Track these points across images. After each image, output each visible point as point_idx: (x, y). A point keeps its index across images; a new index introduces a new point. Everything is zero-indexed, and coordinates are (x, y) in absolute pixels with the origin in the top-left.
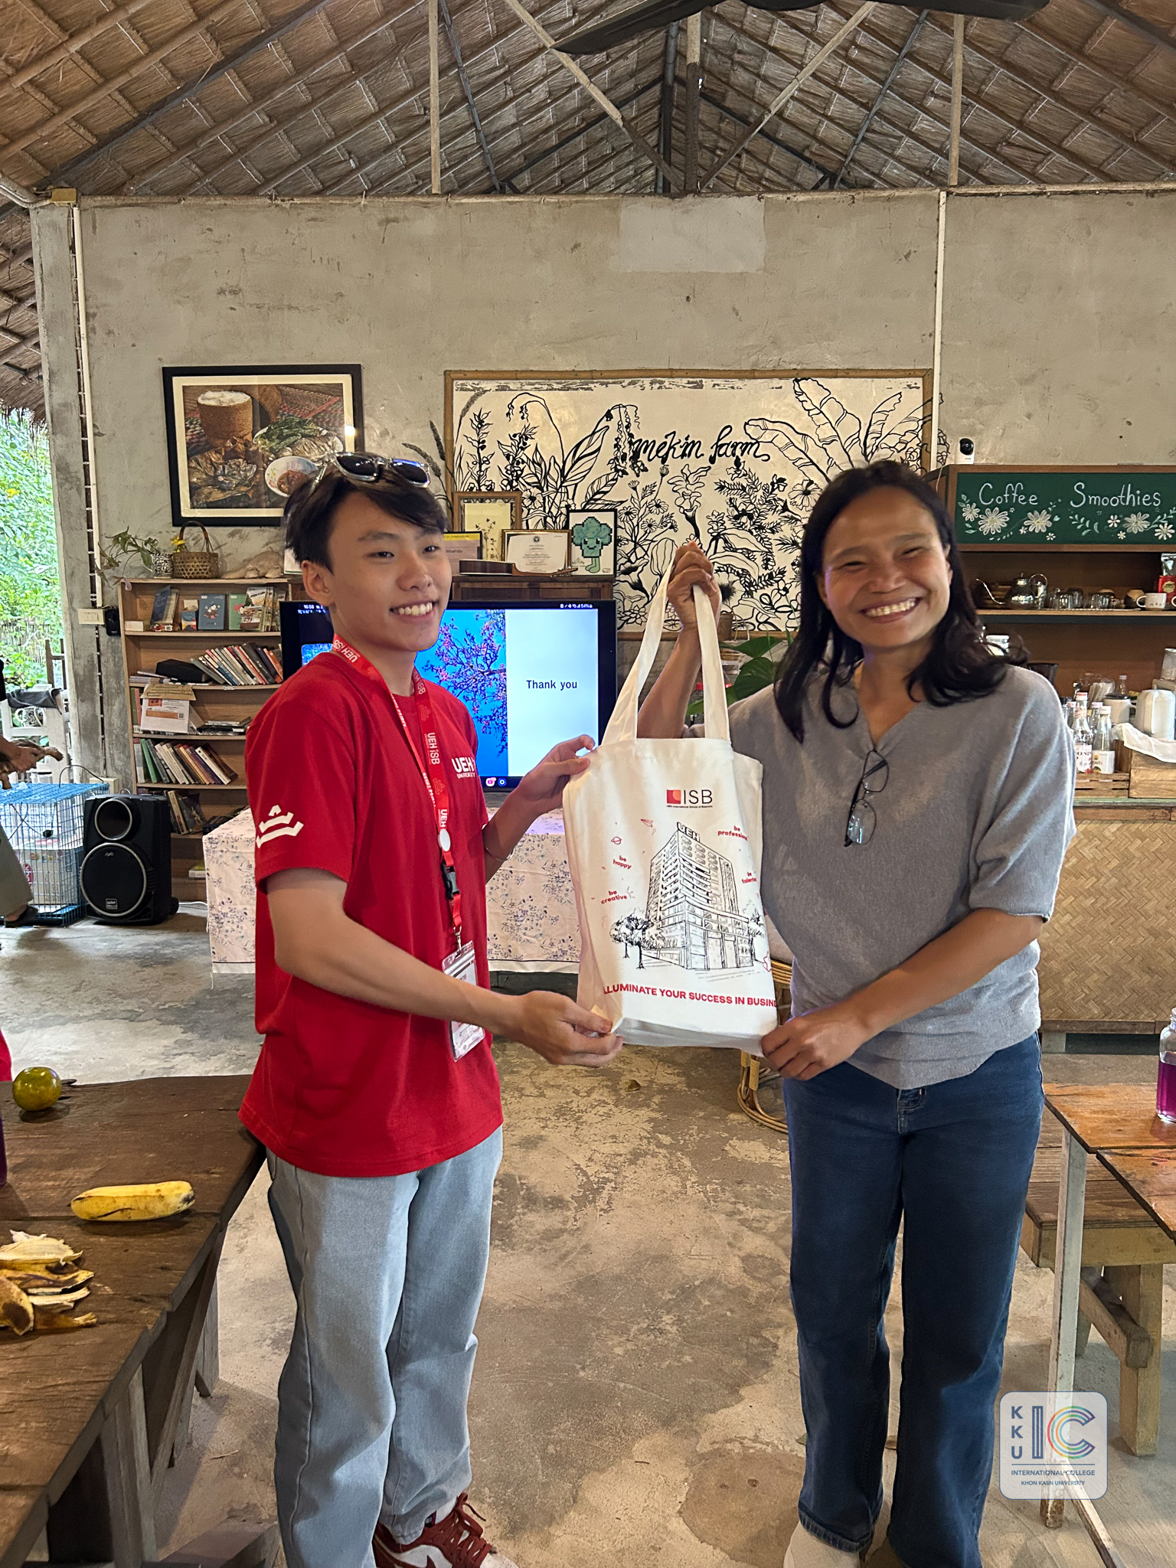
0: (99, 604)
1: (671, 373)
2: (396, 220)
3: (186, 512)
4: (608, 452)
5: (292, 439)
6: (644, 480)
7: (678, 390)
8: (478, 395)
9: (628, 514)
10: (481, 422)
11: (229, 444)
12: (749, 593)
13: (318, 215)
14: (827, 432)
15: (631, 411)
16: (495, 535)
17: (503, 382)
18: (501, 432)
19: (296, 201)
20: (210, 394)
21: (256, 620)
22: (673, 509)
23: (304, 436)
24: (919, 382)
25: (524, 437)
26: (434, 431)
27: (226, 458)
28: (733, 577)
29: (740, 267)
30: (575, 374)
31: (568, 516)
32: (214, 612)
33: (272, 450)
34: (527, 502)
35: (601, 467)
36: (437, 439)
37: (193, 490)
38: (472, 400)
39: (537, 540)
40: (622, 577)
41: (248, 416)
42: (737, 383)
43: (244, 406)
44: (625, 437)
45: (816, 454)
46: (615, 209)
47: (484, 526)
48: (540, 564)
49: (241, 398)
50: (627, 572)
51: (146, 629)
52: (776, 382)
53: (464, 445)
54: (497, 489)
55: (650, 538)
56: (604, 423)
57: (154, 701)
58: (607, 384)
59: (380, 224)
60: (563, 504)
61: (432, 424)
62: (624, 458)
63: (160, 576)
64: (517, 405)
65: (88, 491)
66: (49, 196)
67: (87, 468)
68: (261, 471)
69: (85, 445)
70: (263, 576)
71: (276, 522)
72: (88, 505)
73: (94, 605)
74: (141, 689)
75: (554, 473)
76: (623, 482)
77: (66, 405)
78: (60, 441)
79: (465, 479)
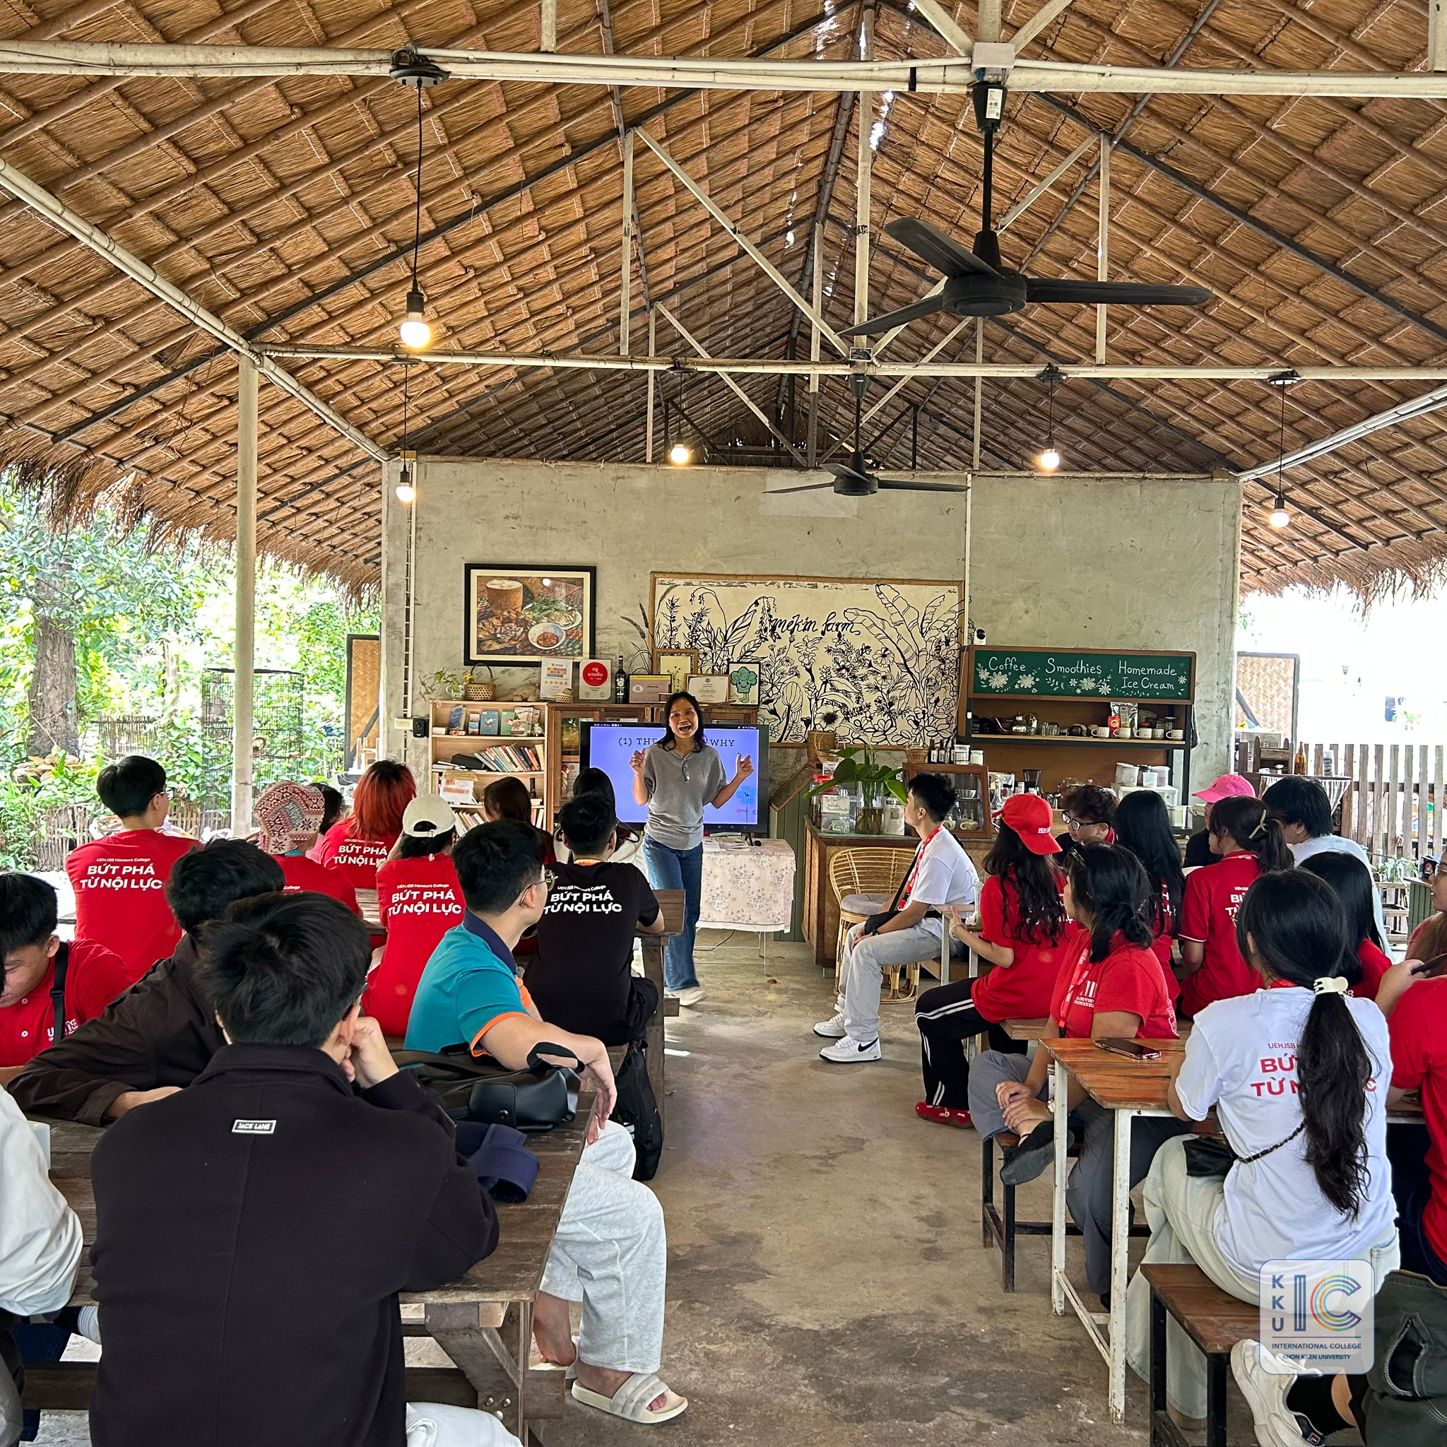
0: (409, 716)
1: (798, 577)
2: (623, 478)
3: (474, 656)
4: (756, 626)
5: (548, 612)
6: (779, 644)
7: (802, 588)
8: (672, 588)
9: (768, 665)
10: (673, 604)
11: (506, 613)
12: (847, 719)
13: (574, 473)
14: (897, 618)
15: (771, 601)
16: (680, 676)
17: (688, 580)
18: (685, 612)
19: (559, 463)
20: (495, 581)
21: (521, 729)
22: (797, 663)
23: (556, 610)
24: (956, 588)
25: (701, 615)
26: (642, 609)
27: (503, 623)
28: (836, 708)
29: (842, 514)
30: (736, 576)
31: (728, 666)
32: (491, 723)
33: (534, 618)
34: (702, 656)
35: (751, 635)
36: (644, 614)
37: (480, 642)
38: (668, 591)
39: (708, 681)
40: (763, 706)
41: (521, 595)
42: (840, 585)
43: (517, 590)
44: (767, 617)
45: (890, 631)
46: (764, 476)
47: (673, 671)
48: (711, 696)
49: (518, 585)
50: (767, 702)
51: (448, 733)
52: (865, 586)
53: (662, 620)
54: (682, 647)
55: (782, 681)
56: (753, 608)
57: (449, 782)
58: (756, 584)
59: (613, 479)
60: (725, 658)
61: (641, 606)
62: (766, 630)
63: (458, 699)
64: (697, 594)
65: (407, 641)
66: (398, 454)
67: (407, 626)
68: (526, 632)
69: (408, 611)
70: (526, 700)
71: (538, 664)
72: (407, 649)
73: (405, 716)
74: (441, 774)
75: (720, 638)
76: (765, 645)
77: (397, 585)
78: (391, 607)
79: (661, 641)
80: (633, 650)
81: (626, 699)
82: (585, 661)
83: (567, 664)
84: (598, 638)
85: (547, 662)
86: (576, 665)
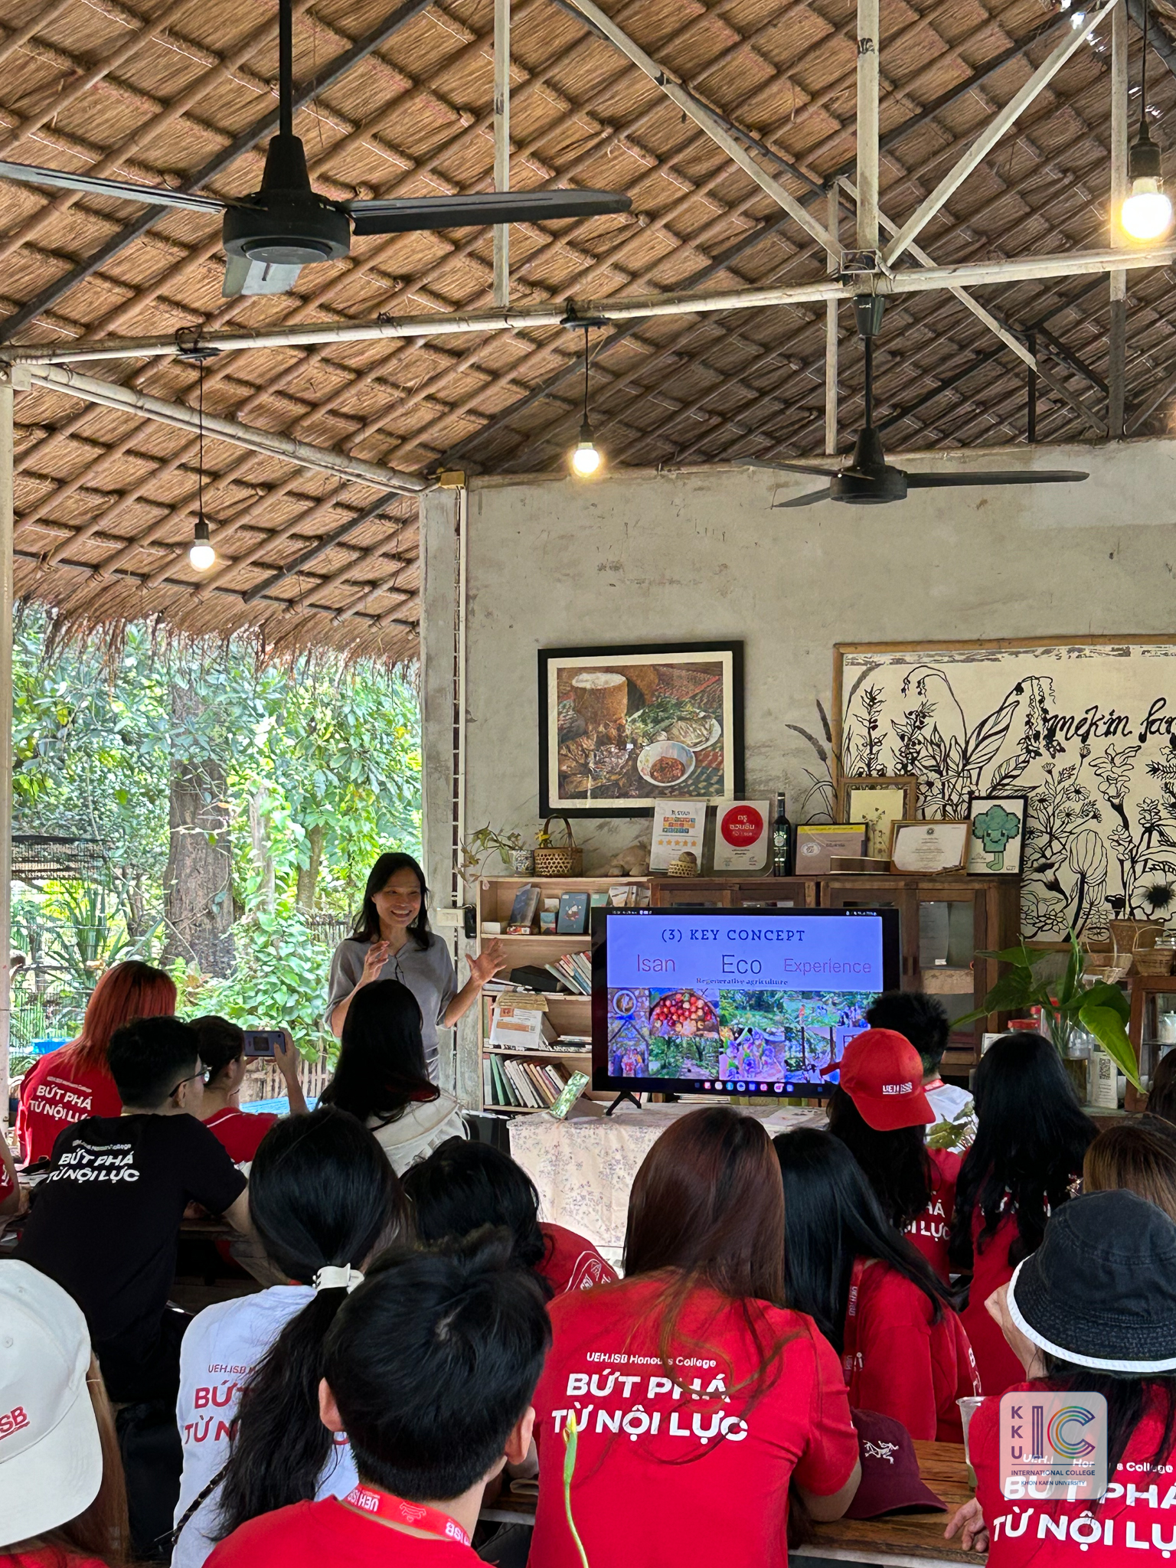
0: (460, 903)
1: (1093, 638)
2: (785, 485)
3: (555, 802)
4: (1018, 730)
5: (667, 723)
6: (1061, 762)
7: (1100, 659)
8: (870, 670)
9: (1042, 801)
10: (873, 699)
11: (601, 728)
13: (706, 484)
15: (1045, 684)
16: (884, 826)
17: (898, 655)
18: (893, 712)
19: (684, 470)
20: (585, 676)
22: (1095, 796)
23: (681, 719)
25: (922, 715)
26: (821, 710)
27: (598, 745)
28: (1172, 877)
29: (1173, 518)
30: (980, 643)
31: (970, 803)
32: (575, 914)
33: (646, 734)
34: (924, 788)
35: (1010, 746)
36: (824, 719)
37: (563, 777)
38: (864, 676)
39: (931, 832)
40: (1036, 876)
41: (623, 698)
42: (1171, 649)
43: (618, 688)
44: (1038, 713)
47: (872, 816)
48: (931, 860)
49: (618, 679)
50: (1042, 869)
51: (504, 932)
53: (855, 728)
54: (890, 773)
55: (1068, 829)
56: (1013, 698)
57: (506, 1012)
58: (1016, 654)
59: (770, 489)
60: (965, 790)
61: (819, 705)
62: (1037, 736)
63: (520, 875)
64: (914, 679)
65: (456, 781)
66: (438, 479)
67: (456, 756)
68: (633, 757)
69: (456, 731)
70: (626, 874)
71: (647, 813)
72: (456, 795)
73: (454, 903)
74: (494, 998)
75: (955, 755)
76: (1036, 764)
77: (441, 690)
78: (433, 727)
79: (854, 763)
80: (807, 782)
81: (789, 868)
82: (725, 803)
83: (695, 809)
84: (751, 763)
85: (664, 808)
86: (711, 812)
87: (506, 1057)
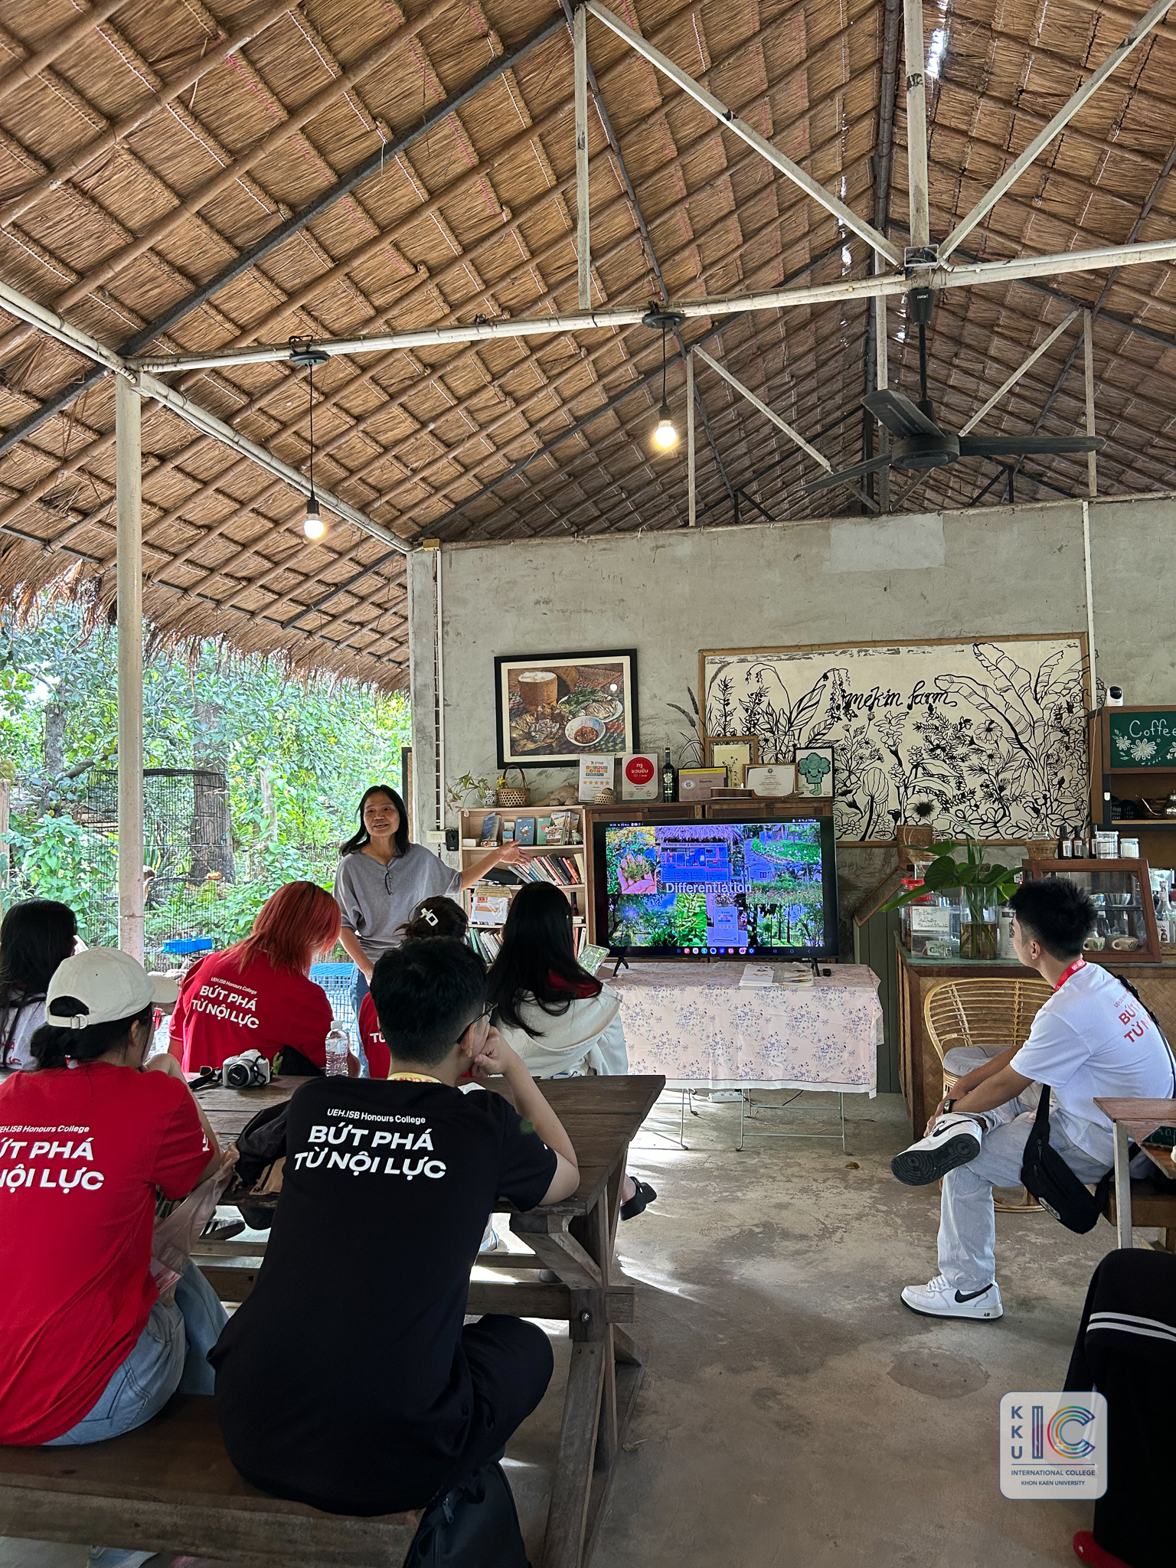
0: (442, 828)
1: (874, 643)
2: (663, 546)
3: (508, 758)
4: (826, 703)
5: (586, 704)
6: (855, 724)
7: (879, 657)
8: (724, 666)
9: (843, 749)
10: (726, 686)
11: (540, 709)
12: (946, 809)
13: (608, 546)
14: (1003, 683)
15: (843, 673)
16: (737, 768)
17: (742, 657)
18: (741, 693)
19: (592, 537)
20: (527, 674)
21: (557, 837)
22: (879, 745)
23: (594, 701)
24: (1077, 642)
25: (759, 695)
26: (691, 694)
27: (537, 719)
28: (932, 797)
29: (926, 565)
30: (798, 647)
31: (794, 753)
32: (527, 832)
33: (570, 712)
34: (762, 743)
35: (820, 715)
36: (693, 699)
37: (513, 741)
38: (720, 670)
39: (770, 771)
40: (840, 798)
41: (554, 688)
42: (927, 649)
43: (551, 681)
44: (838, 693)
45: (995, 699)
46: (827, 528)
47: (729, 762)
48: (773, 789)
49: (550, 676)
50: (844, 794)
51: (478, 845)
52: (959, 647)
53: (714, 705)
54: (739, 734)
55: (861, 767)
56: (822, 683)
57: (481, 899)
58: (823, 654)
59: (652, 549)
60: (791, 744)
61: (689, 690)
62: (838, 708)
63: (489, 806)
64: (754, 672)
65: (438, 746)
66: (421, 544)
67: (437, 729)
68: (562, 728)
69: (437, 713)
70: (563, 805)
71: (575, 764)
72: (438, 755)
73: (438, 828)
74: (472, 891)
75: (783, 721)
76: (838, 726)
77: (425, 686)
78: (420, 710)
79: (714, 728)
80: (683, 741)
81: (675, 796)
82: (627, 756)
83: (607, 760)
84: (643, 730)
85: (586, 760)
86: (618, 762)
87: (481, 930)
